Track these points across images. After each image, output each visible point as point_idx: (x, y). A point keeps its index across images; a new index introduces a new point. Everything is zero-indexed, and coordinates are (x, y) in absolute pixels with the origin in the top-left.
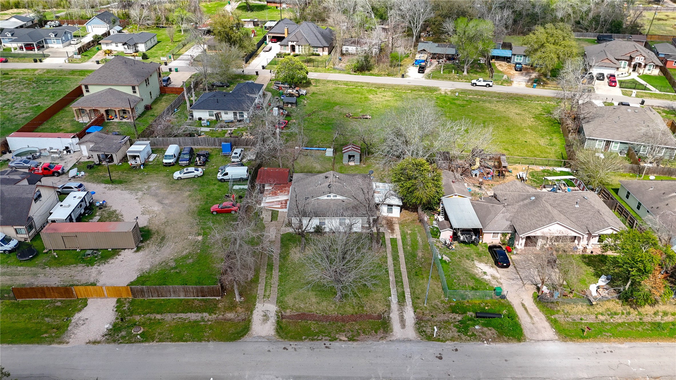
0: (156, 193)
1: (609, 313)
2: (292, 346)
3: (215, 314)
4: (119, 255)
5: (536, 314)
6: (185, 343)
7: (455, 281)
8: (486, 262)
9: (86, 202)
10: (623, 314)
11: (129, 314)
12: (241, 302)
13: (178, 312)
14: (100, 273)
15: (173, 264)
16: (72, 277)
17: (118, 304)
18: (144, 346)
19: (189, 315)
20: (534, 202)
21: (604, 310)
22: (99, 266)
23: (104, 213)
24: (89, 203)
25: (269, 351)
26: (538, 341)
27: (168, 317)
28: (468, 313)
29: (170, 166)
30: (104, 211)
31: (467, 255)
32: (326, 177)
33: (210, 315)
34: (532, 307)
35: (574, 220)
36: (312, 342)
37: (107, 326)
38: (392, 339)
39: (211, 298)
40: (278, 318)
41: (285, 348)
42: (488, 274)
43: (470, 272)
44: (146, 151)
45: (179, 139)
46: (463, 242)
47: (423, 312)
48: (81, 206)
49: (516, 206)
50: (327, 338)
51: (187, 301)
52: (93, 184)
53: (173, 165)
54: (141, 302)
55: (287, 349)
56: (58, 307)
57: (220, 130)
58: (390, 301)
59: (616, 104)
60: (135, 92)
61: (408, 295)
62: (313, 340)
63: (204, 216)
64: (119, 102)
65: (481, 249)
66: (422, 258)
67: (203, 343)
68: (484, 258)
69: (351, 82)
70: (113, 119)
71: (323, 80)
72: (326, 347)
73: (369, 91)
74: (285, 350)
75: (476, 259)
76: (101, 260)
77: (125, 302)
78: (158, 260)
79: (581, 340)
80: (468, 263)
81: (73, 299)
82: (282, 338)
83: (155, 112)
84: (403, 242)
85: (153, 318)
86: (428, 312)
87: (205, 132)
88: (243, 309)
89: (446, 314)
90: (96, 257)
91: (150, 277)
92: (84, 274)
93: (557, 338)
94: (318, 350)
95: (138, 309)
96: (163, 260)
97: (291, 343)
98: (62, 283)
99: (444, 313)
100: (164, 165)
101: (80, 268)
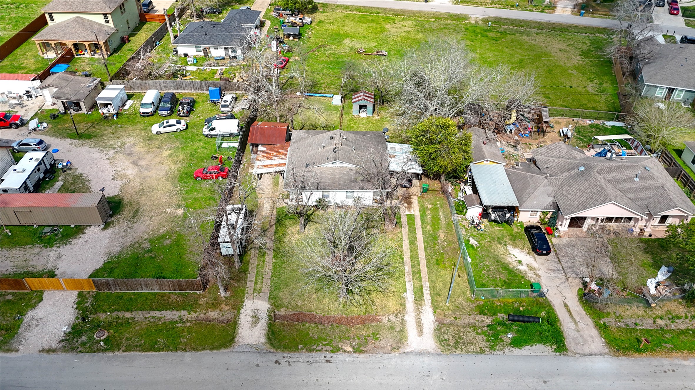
0: (131, 151)
1: (670, 316)
2: (286, 359)
3: (196, 312)
4: (83, 234)
5: (581, 318)
6: (157, 353)
7: (484, 272)
8: (522, 247)
9: (45, 165)
10: (686, 317)
11: (92, 311)
12: (226, 298)
13: (152, 309)
14: (59, 256)
15: (147, 246)
16: (27, 262)
17: (79, 299)
18: (108, 357)
19: (164, 313)
20: (583, 173)
21: (664, 313)
22: (59, 247)
23: (68, 177)
24: (50, 164)
25: (258, 365)
26: (584, 355)
27: (140, 315)
28: (499, 314)
29: (148, 116)
30: (68, 174)
31: (499, 238)
32: (332, 138)
33: (190, 313)
34: (577, 309)
35: (632, 196)
36: (310, 354)
37: (65, 329)
38: (406, 351)
39: (190, 291)
40: (270, 319)
41: (277, 362)
42: (524, 263)
43: (502, 260)
44: (120, 97)
45: (159, 83)
46: (495, 221)
47: (444, 313)
48: (39, 170)
49: (561, 179)
50: (328, 348)
51: (162, 295)
52: (56, 139)
53: (153, 115)
54: (107, 295)
55: (280, 364)
56: (9, 301)
57: (208, 69)
58: (404, 299)
59: (678, 38)
60: (107, 21)
61: (426, 291)
62: (311, 351)
63: (186, 183)
64: (88, 35)
65: (515, 230)
66: (445, 241)
67: (179, 353)
68: (520, 242)
69: (364, 7)
70: (84, 54)
71: (332, 5)
72: (327, 361)
73: (386, 19)
74: (277, 365)
75: (509, 244)
76: (62, 240)
77: (87, 296)
78: (129, 240)
79: (636, 355)
80: (498, 249)
81: (26, 291)
82: (274, 347)
83: (133, 45)
84: (422, 220)
85: (121, 316)
86: (450, 313)
87: (192, 72)
88: (229, 307)
89: (473, 316)
90: (56, 235)
91: (119, 262)
92: (41, 258)
93: (607, 351)
94: (317, 364)
95: (103, 305)
96: (136, 240)
97: (285, 355)
98: (15, 270)
99: (470, 315)
100: (141, 116)
101: (36, 250)
